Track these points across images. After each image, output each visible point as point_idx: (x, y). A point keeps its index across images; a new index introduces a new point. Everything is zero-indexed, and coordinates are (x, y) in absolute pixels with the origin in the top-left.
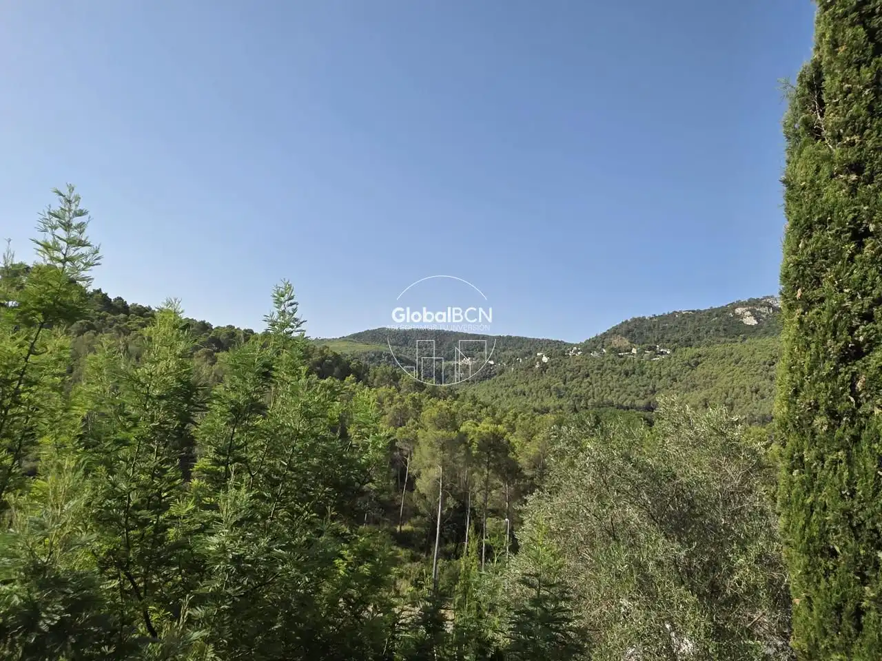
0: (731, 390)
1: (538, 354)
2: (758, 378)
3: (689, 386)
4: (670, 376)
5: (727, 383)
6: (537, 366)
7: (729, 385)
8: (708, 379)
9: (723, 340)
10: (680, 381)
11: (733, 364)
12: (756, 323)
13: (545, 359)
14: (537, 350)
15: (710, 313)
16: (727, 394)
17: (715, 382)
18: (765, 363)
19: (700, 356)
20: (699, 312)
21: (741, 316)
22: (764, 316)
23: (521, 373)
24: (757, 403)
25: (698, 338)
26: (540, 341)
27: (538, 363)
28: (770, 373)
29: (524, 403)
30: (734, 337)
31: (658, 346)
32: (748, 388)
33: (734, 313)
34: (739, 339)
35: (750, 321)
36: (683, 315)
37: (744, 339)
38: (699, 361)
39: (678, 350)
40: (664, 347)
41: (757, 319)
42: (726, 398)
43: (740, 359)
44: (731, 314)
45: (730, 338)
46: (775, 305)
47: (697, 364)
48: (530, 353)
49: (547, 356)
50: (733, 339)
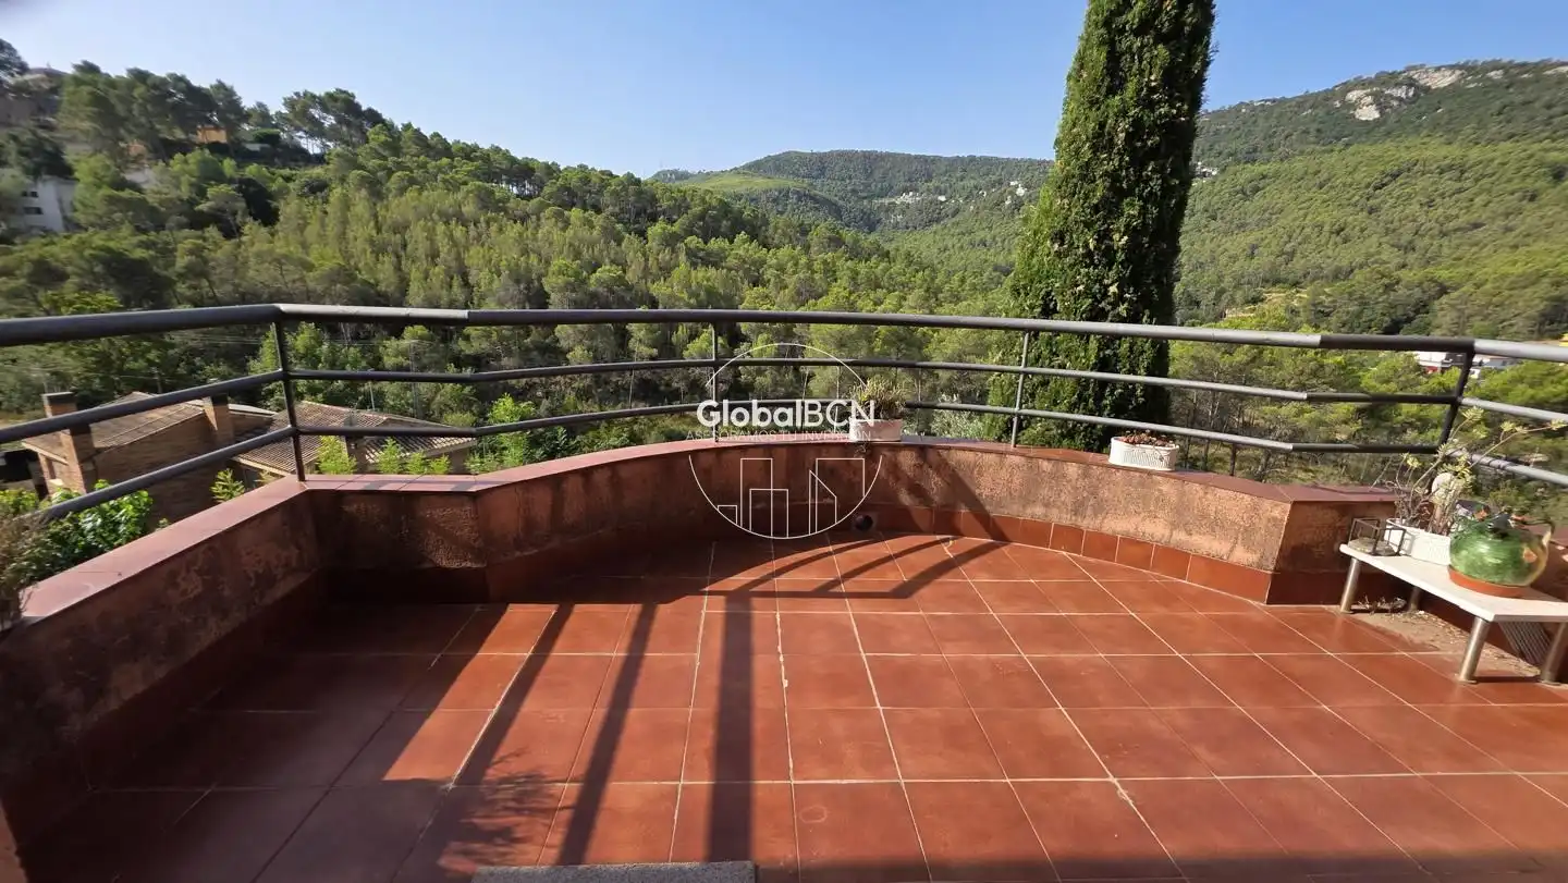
0: (1298, 231)
1: (1012, 183)
2: (1350, 210)
3: (1233, 226)
4: (1206, 211)
5: (1295, 220)
6: (1007, 203)
7: (1297, 223)
8: (1267, 215)
9: (1309, 148)
10: (1222, 218)
11: (1314, 189)
12: (1377, 115)
13: (1021, 191)
14: (1011, 176)
15: (1302, 102)
16: (1290, 237)
17: (1277, 218)
18: (1368, 186)
19: (1264, 177)
20: (1283, 101)
21: (1354, 106)
22: (1395, 103)
23: (984, 213)
24: (1334, 250)
25: (1270, 149)
26: (1017, 163)
27: (1009, 197)
28: (1371, 202)
29: (983, 257)
30: (1331, 142)
31: (1199, 163)
32: (1327, 228)
33: (1343, 102)
34: (1340, 145)
35: (1369, 113)
36: (1254, 109)
37: (1347, 145)
38: (1260, 186)
39: (1231, 169)
40: (1209, 165)
41: (1381, 108)
42: (1286, 243)
43: (1329, 179)
44: (1337, 102)
45: (1323, 145)
46: (1422, 82)
47: (1256, 190)
48: (1000, 183)
49: (1025, 186)
50: (1329, 147)
